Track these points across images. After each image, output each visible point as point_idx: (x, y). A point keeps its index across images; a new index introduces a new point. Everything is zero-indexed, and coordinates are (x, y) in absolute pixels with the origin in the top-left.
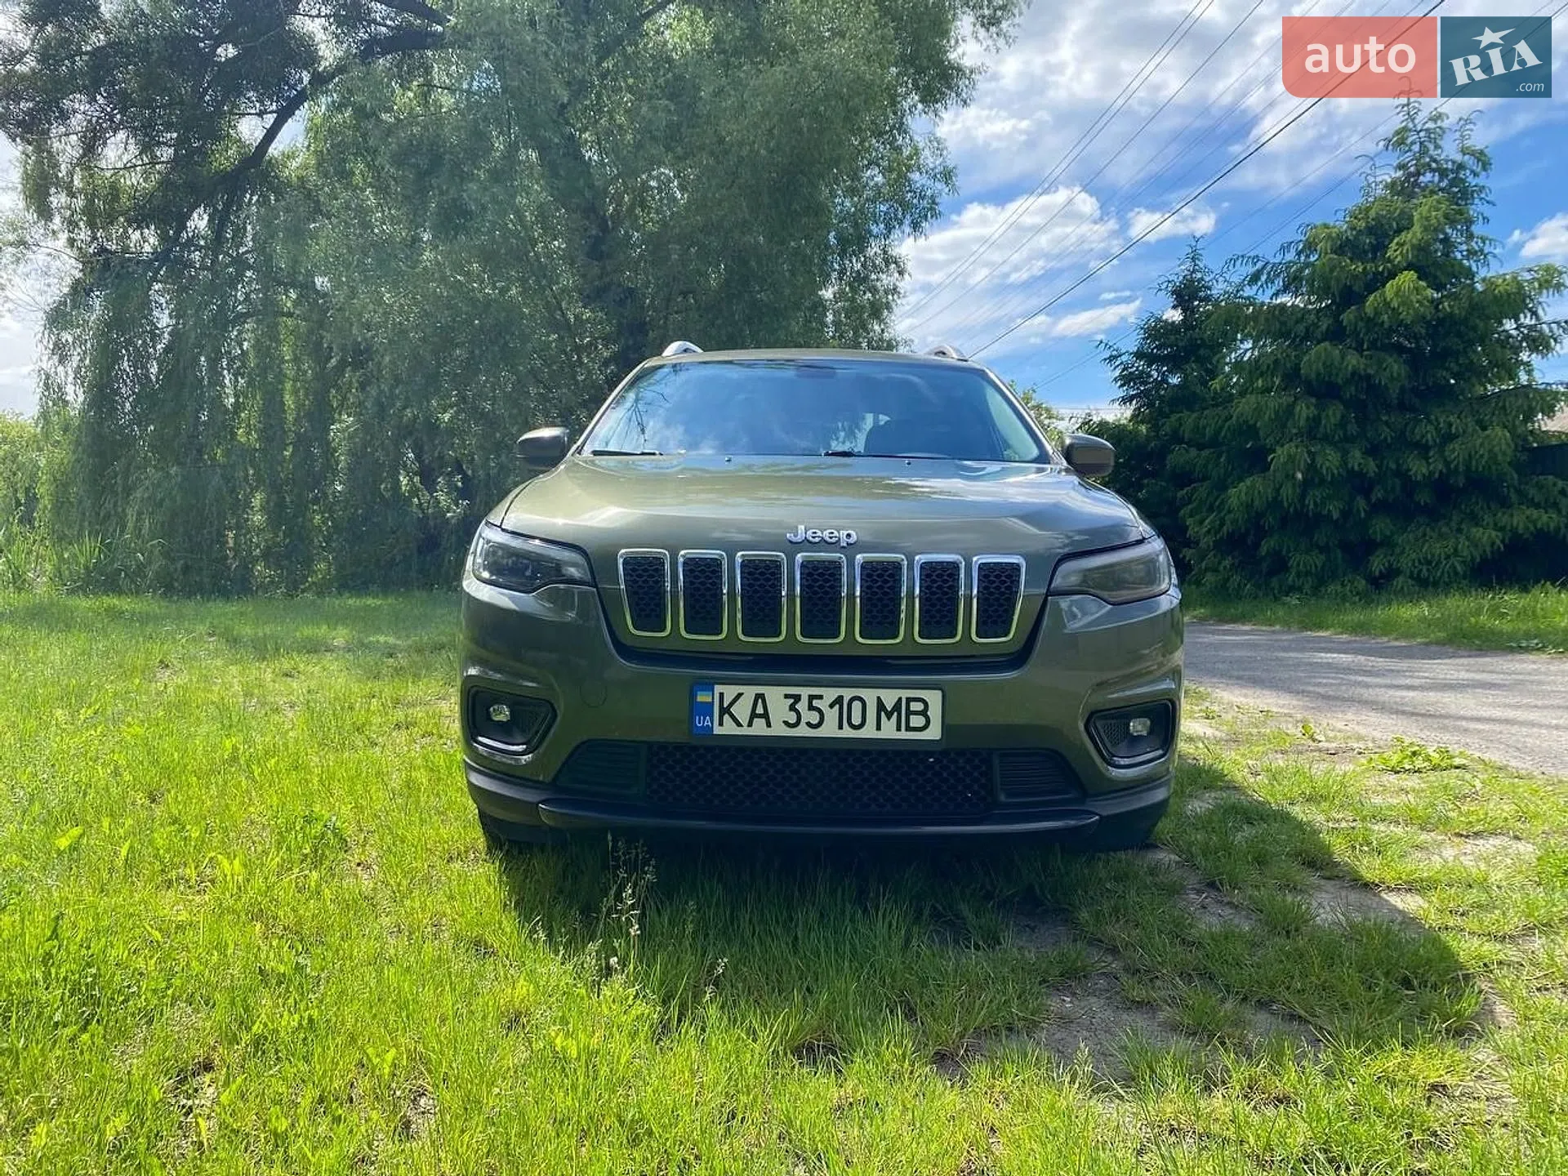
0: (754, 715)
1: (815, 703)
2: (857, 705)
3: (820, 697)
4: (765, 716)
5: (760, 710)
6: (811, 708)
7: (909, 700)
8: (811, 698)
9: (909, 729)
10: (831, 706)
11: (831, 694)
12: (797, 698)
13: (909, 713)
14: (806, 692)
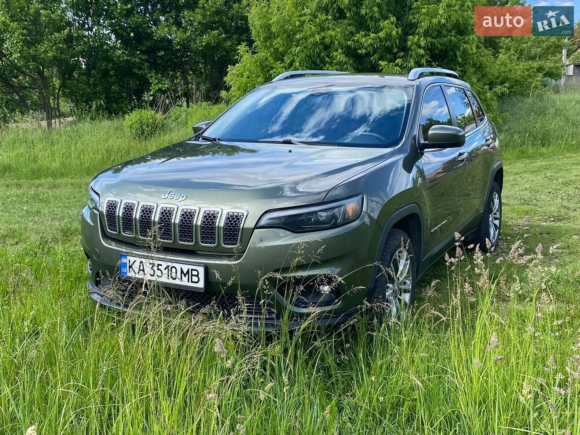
0: (140, 270)
1: (160, 267)
2: (174, 270)
3: (161, 265)
4: (143, 270)
5: (142, 268)
6: (158, 269)
7: (192, 270)
8: (159, 265)
9: (192, 282)
10: (165, 269)
11: (165, 264)
12: (153, 265)
13: (192, 275)
14: (157, 262)
